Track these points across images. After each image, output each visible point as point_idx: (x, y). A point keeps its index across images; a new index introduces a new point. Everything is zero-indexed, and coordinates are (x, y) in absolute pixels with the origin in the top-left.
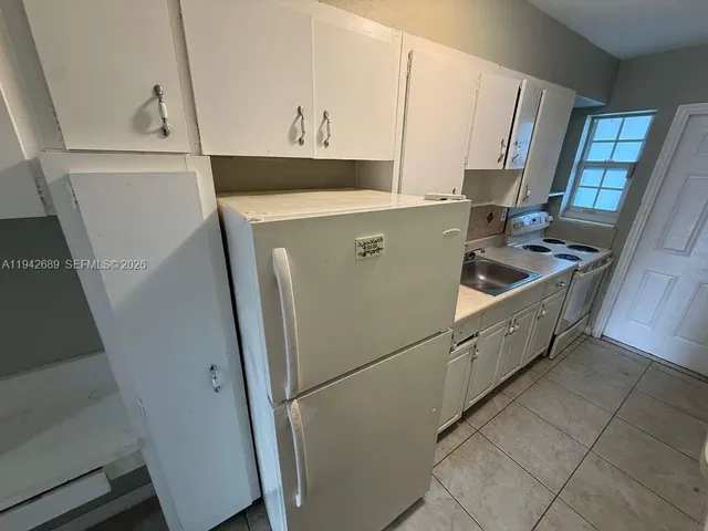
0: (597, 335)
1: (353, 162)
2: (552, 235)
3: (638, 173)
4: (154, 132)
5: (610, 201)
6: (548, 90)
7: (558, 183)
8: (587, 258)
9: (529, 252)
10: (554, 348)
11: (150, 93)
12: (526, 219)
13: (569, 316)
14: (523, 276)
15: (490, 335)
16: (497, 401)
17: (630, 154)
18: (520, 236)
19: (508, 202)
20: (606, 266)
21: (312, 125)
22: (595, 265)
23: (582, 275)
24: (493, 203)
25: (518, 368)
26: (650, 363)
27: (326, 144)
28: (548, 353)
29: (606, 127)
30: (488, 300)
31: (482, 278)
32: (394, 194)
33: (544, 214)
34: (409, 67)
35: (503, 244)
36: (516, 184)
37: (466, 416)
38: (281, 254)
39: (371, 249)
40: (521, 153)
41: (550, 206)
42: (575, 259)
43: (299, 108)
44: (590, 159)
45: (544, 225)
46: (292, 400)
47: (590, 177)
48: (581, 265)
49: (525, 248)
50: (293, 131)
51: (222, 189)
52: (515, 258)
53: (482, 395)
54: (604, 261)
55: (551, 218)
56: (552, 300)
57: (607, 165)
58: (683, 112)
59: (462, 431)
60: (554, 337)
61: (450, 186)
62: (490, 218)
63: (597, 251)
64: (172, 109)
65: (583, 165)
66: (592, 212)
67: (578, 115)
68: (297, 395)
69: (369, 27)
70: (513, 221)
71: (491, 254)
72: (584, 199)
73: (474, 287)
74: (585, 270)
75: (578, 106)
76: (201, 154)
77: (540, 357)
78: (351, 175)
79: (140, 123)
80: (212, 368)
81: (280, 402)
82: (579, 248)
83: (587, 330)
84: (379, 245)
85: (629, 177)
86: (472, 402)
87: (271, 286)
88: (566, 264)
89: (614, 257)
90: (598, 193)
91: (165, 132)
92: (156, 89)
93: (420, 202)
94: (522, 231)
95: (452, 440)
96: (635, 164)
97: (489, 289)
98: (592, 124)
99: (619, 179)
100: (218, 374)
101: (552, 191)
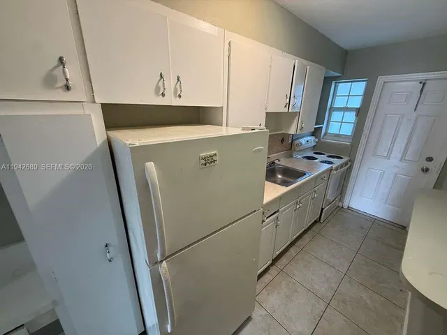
0: (346, 207)
1: (199, 107)
2: (318, 149)
3: (361, 113)
4: (61, 87)
5: (348, 130)
6: (309, 66)
7: (320, 120)
8: (337, 162)
9: (306, 160)
10: (322, 217)
11: (56, 62)
12: (303, 141)
13: (330, 197)
14: (302, 174)
15: (286, 211)
16: (292, 251)
17: (356, 103)
18: (300, 151)
19: (292, 131)
20: (347, 167)
21: (170, 84)
22: (341, 166)
23: (335, 172)
24: (283, 132)
25: (303, 230)
26: (374, 221)
27: (180, 96)
28: (320, 220)
29: (343, 88)
30: (283, 190)
31: (280, 176)
32: (224, 128)
33: (313, 138)
34: (229, 50)
35: (291, 156)
36: (297, 118)
37: (275, 261)
38: (151, 166)
39: (209, 161)
40: (297, 102)
41: (316, 133)
42: (332, 163)
43: (161, 74)
44: (336, 105)
45: (313, 144)
46: (162, 261)
47: (336, 116)
48: (334, 166)
49: (304, 158)
50: (157, 89)
51: (110, 126)
52: (298, 164)
53: (284, 248)
54: (346, 164)
55: (317, 140)
56: (321, 186)
57: (346, 109)
58: (381, 79)
59: (273, 271)
60: (322, 209)
61: (258, 122)
62: (282, 141)
63: (342, 158)
64: (73, 72)
65: (332, 109)
66: (338, 136)
67: (327, 81)
68: (165, 258)
69: (204, 26)
70: (296, 142)
71: (284, 162)
72: (334, 129)
73: (275, 182)
74: (337, 169)
75: (327, 76)
76: (94, 102)
77: (316, 222)
78: (197, 116)
79: (49, 81)
80: (106, 246)
81: (153, 263)
82: (333, 157)
83: (340, 205)
84: (214, 158)
85: (357, 115)
86: (278, 253)
87: (144, 187)
88: (326, 166)
89: (352, 161)
90: (341, 125)
91: (68, 88)
92: (61, 59)
93: (238, 131)
94: (301, 148)
95: (267, 277)
96: (359, 108)
97: (284, 183)
98: (335, 86)
99: (351, 117)
100: (111, 249)
101: (316, 124)
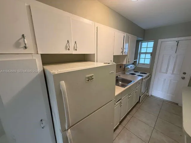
0: (150, 95)
1: (85, 54)
2: (136, 70)
3: (153, 54)
4: (22, 48)
5: (148, 62)
6: (130, 36)
7: (136, 58)
8: (145, 76)
10: (140, 100)
11: (21, 37)
12: (129, 67)
13: (143, 91)
14: (130, 82)
15: (124, 98)
16: (128, 117)
17: (150, 50)
18: (128, 71)
19: (125, 63)
20: (149, 78)
21: (72, 45)
22: (147, 77)
23: (144, 80)
24: (121, 63)
25: (132, 107)
26: (163, 101)
27: (76, 50)
28: (139, 102)
29: (144, 44)
30: (123, 89)
31: (120, 83)
32: (95, 63)
33: (133, 65)
34: (97, 30)
35: (125, 73)
36: (126, 58)
37: (121, 122)
39: (90, 79)
40: (126, 51)
41: (134, 63)
42: (142, 76)
43: (68, 41)
44: (142, 52)
45: (134, 68)
46: (68, 129)
47: (142, 56)
49: (130, 74)
50: (66, 47)
51: (44, 63)
52: (129, 78)
53: (124, 116)
54: (149, 76)
55: (135, 66)
56: (138, 87)
57: (146, 53)
58: (160, 41)
59: (120, 127)
60: (140, 97)
61: (110, 60)
62: (121, 67)
63: (146, 74)
64: (28, 41)
65: (141, 53)
66: (144, 64)
67: (138, 42)
69: (86, 21)
70: (126, 67)
71: (122, 76)
72: (142, 61)
73: (118, 85)
74: (145, 79)
75: (137, 40)
76: (38, 54)
77: (137, 103)
78: (84, 58)
79: (17, 45)
80: (41, 120)
82: (142, 73)
83: (147, 94)
84: (92, 77)
85: (151, 55)
86: (122, 119)
88: (140, 78)
89: (151, 75)
90: (145, 60)
91: (26, 48)
92: (23, 36)
93: (102, 64)
95: (118, 131)
96: (152, 53)
97: (123, 86)
98: (141, 44)
99: (149, 56)
100: (43, 122)
101: (135, 60)
